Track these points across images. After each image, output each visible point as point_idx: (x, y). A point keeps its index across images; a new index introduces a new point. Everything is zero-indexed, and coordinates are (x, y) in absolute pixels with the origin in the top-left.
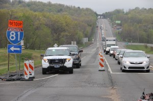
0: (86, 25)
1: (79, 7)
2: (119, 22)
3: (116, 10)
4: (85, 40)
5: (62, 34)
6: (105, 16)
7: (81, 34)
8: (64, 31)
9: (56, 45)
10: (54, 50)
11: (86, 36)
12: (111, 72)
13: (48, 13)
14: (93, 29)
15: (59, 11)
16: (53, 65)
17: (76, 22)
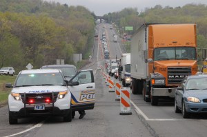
0: (79, 33)
1: (66, 5)
2: (131, 28)
3: (125, 9)
4: (78, 57)
5: (40, 47)
6: (108, 19)
7: (70, 47)
8: (43, 42)
9: (30, 66)
10: (33, 76)
11: (79, 51)
12: (147, 119)
13: (16, 14)
14: (89, 40)
15: (33, 11)
16: (32, 106)
17: (62, 28)
